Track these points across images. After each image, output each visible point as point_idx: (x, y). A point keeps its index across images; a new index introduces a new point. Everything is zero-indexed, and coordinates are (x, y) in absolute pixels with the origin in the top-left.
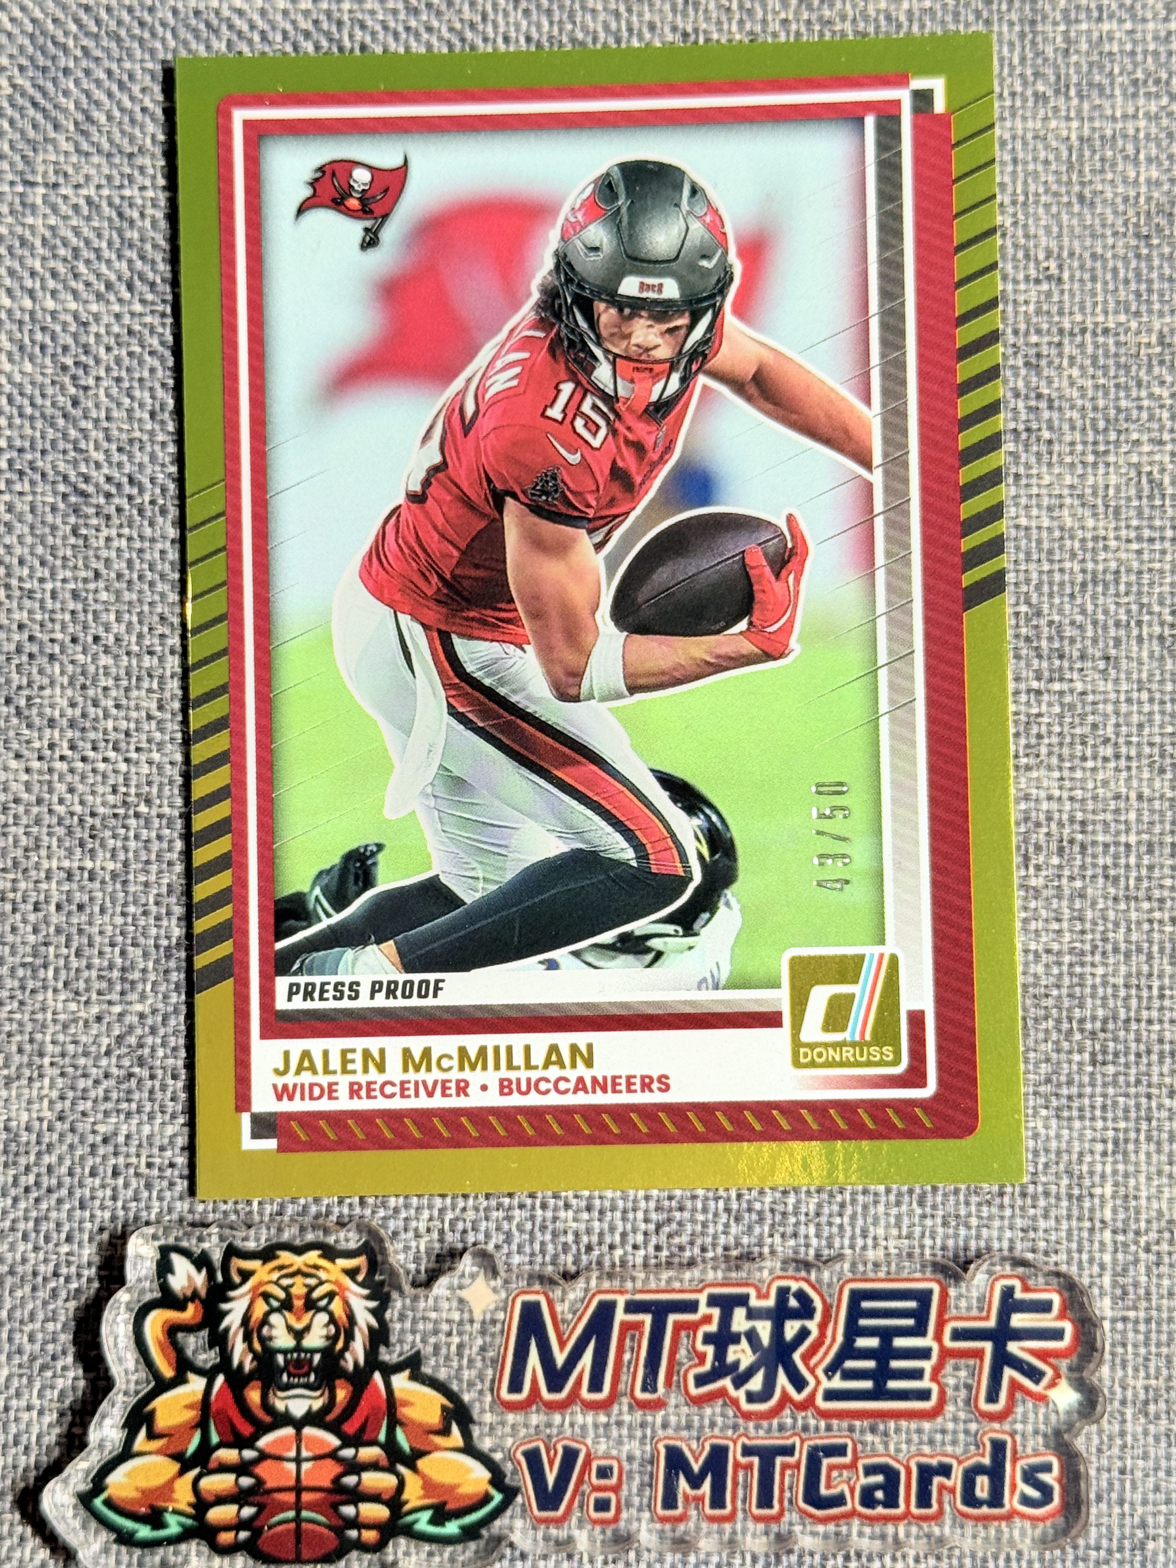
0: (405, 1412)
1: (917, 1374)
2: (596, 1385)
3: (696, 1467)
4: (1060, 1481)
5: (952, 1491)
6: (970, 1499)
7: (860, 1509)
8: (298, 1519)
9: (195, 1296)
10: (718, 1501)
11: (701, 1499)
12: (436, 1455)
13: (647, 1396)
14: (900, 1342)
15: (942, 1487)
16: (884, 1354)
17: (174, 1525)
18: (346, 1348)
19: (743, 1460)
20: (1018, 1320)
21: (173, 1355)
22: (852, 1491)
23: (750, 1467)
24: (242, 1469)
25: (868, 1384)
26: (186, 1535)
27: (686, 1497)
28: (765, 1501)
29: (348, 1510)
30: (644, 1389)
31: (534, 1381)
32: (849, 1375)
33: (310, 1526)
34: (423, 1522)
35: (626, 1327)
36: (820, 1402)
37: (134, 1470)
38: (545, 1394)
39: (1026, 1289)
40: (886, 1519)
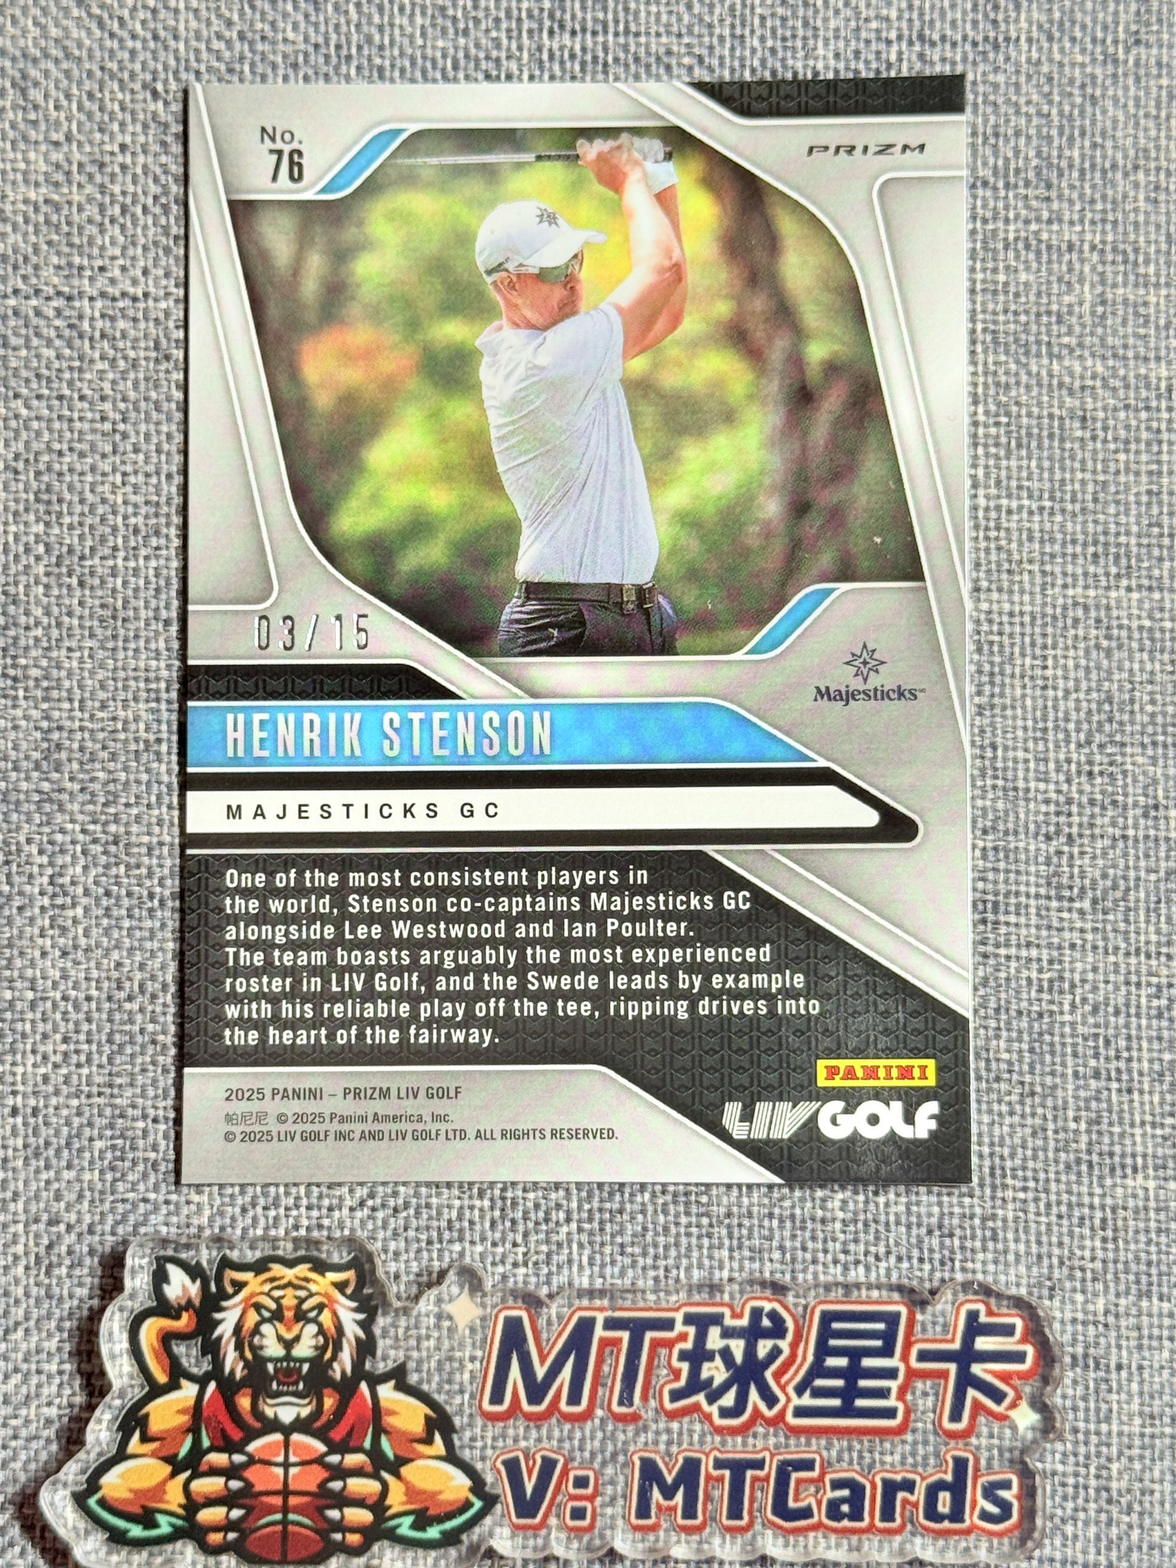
0: (390, 1421)
1: (883, 1393)
2: (574, 1398)
3: (669, 1479)
4: (1019, 1498)
5: (916, 1505)
6: (932, 1513)
7: (826, 1521)
8: (285, 1522)
9: (189, 1305)
10: (690, 1511)
11: (674, 1509)
12: (420, 1463)
13: (623, 1410)
14: (868, 1362)
15: (905, 1502)
16: (853, 1373)
17: (165, 1525)
18: (334, 1358)
19: (715, 1473)
20: (983, 1343)
21: (167, 1361)
22: (819, 1503)
23: (721, 1479)
24: (231, 1472)
25: (836, 1402)
26: (177, 1535)
27: (659, 1507)
28: (735, 1512)
29: (334, 1514)
30: (621, 1403)
31: (515, 1394)
32: (818, 1393)
33: (297, 1529)
34: (405, 1526)
35: (604, 1343)
36: (790, 1419)
37: (128, 1470)
38: (526, 1406)
39: (990, 1313)
40: (854, 1531)
